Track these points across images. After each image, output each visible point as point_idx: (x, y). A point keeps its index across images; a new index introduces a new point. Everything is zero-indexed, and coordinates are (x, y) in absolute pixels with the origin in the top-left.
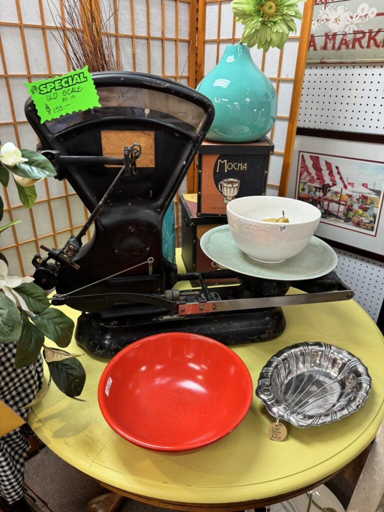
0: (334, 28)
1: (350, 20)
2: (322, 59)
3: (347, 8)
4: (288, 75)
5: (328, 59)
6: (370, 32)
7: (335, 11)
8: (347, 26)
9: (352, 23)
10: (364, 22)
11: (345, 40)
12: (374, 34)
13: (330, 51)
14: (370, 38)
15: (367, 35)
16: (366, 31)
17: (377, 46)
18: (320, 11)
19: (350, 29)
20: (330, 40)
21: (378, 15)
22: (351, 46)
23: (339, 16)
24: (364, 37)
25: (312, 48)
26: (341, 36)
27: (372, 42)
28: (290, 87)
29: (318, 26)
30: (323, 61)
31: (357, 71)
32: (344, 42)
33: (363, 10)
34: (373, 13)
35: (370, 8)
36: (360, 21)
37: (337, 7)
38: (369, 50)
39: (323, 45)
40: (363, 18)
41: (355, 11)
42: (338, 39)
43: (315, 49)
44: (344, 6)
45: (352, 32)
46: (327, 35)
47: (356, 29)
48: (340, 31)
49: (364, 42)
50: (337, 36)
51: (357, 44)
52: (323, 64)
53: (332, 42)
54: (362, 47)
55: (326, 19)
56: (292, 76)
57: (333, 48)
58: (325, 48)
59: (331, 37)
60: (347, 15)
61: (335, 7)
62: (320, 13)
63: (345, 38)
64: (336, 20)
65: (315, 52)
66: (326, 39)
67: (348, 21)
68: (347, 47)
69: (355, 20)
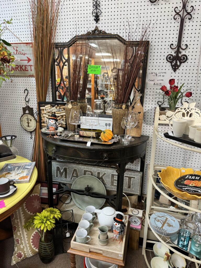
6: (20, 66)
10: (17, 62)
17: (24, 71)
27: (22, 69)
33: (16, 58)
34: (19, 59)
49: (19, 69)
51: (17, 70)
57: (10, 70)
59: (8, 66)
68: (14, 70)
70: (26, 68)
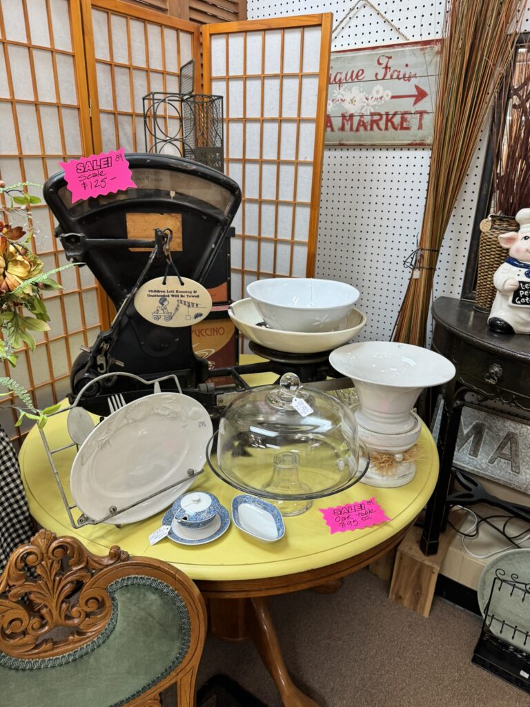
0: (351, 109)
1: (366, 101)
2: (340, 141)
3: (361, 89)
4: (306, 157)
5: (347, 140)
6: (387, 114)
7: (349, 92)
8: (363, 107)
9: (368, 105)
10: (380, 104)
11: (363, 121)
12: (390, 116)
13: (347, 133)
14: (388, 121)
15: (384, 117)
16: (383, 113)
17: (395, 129)
18: (335, 91)
19: (366, 110)
20: (347, 121)
21: (393, 97)
22: (369, 128)
23: (354, 97)
24: (381, 119)
25: (329, 129)
26: (358, 118)
27: (390, 124)
28: (310, 170)
29: (333, 107)
30: (342, 142)
31: (377, 153)
32: (362, 124)
33: (378, 92)
34: (387, 95)
35: (384, 90)
36: (375, 103)
37: (351, 88)
38: (387, 132)
39: (340, 125)
40: (379, 100)
41: (370, 93)
42: (356, 120)
43: (332, 130)
44: (358, 87)
45: (368, 114)
46: (343, 116)
47: (373, 111)
48: (356, 112)
49: (382, 124)
50: (354, 117)
51: (375, 126)
52: (341, 146)
53: (349, 123)
54: (380, 129)
55: (342, 100)
56: (310, 158)
57: (351, 129)
58: (343, 129)
59: (348, 118)
60: (362, 96)
61: (349, 88)
62: (335, 93)
63: (362, 119)
64: (352, 101)
65: (333, 133)
66: (343, 120)
67: (364, 102)
68: (366, 129)
69: (371, 102)
70: (403, 120)
